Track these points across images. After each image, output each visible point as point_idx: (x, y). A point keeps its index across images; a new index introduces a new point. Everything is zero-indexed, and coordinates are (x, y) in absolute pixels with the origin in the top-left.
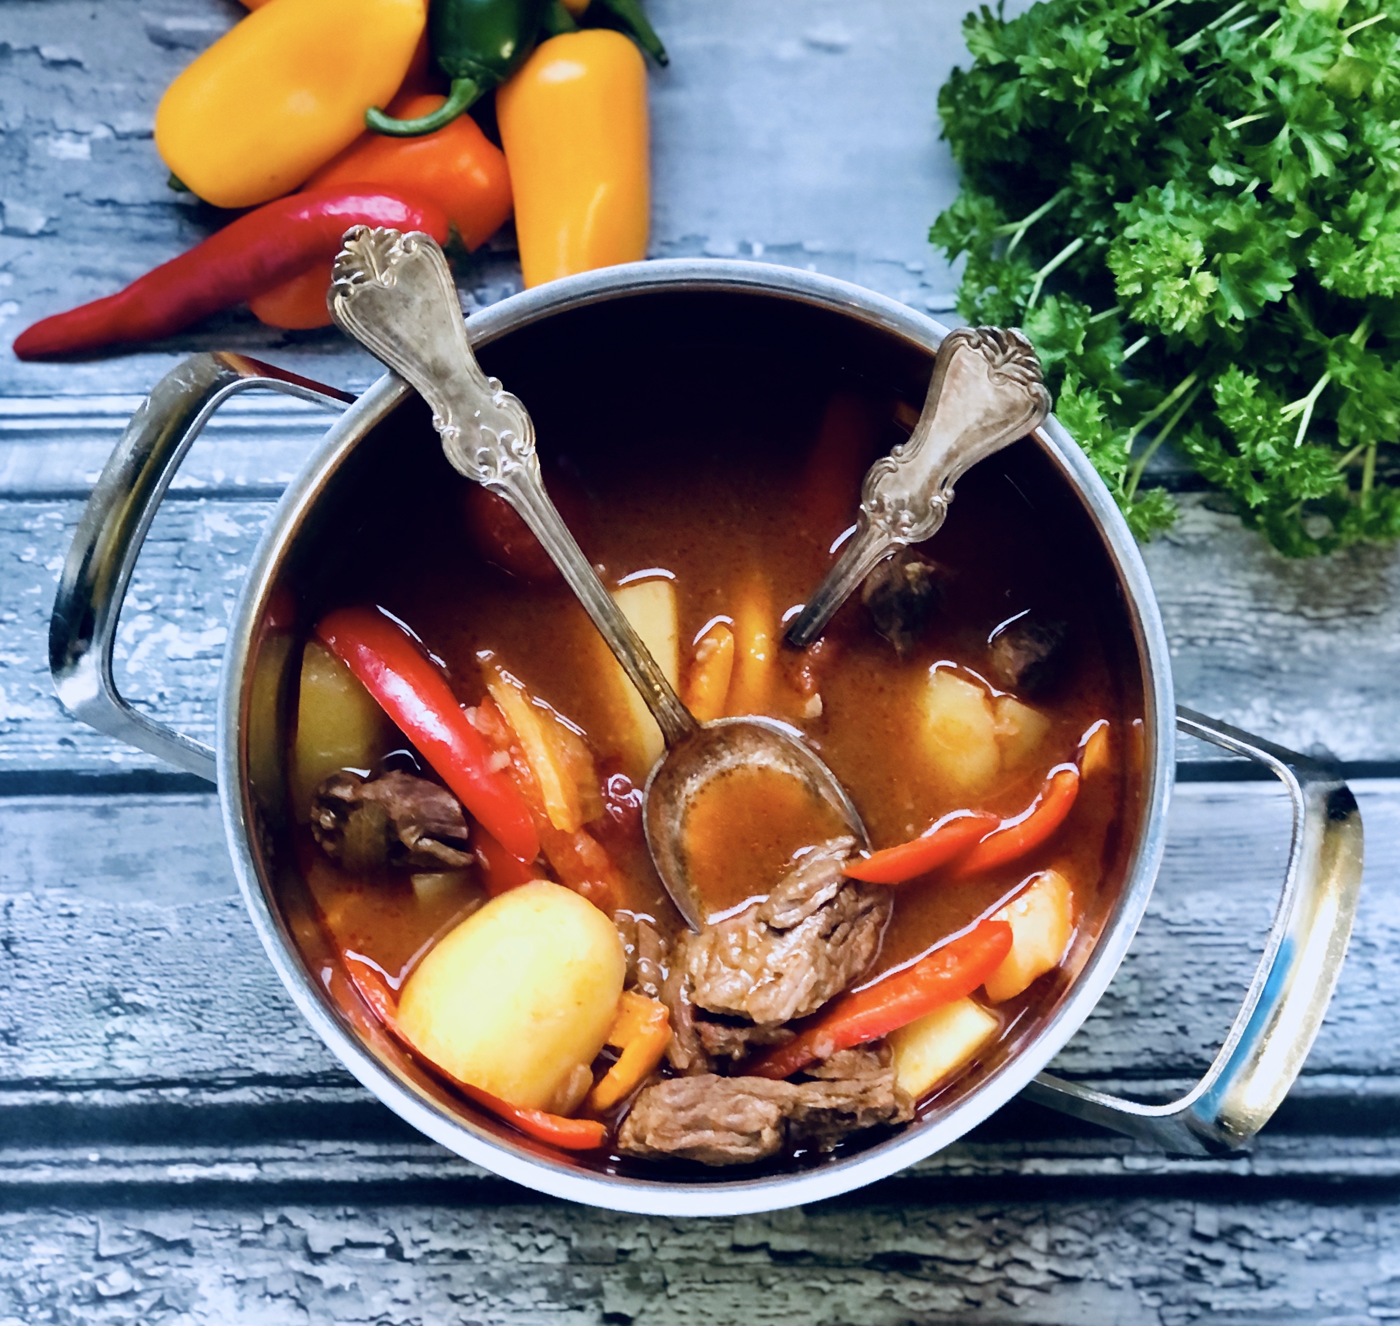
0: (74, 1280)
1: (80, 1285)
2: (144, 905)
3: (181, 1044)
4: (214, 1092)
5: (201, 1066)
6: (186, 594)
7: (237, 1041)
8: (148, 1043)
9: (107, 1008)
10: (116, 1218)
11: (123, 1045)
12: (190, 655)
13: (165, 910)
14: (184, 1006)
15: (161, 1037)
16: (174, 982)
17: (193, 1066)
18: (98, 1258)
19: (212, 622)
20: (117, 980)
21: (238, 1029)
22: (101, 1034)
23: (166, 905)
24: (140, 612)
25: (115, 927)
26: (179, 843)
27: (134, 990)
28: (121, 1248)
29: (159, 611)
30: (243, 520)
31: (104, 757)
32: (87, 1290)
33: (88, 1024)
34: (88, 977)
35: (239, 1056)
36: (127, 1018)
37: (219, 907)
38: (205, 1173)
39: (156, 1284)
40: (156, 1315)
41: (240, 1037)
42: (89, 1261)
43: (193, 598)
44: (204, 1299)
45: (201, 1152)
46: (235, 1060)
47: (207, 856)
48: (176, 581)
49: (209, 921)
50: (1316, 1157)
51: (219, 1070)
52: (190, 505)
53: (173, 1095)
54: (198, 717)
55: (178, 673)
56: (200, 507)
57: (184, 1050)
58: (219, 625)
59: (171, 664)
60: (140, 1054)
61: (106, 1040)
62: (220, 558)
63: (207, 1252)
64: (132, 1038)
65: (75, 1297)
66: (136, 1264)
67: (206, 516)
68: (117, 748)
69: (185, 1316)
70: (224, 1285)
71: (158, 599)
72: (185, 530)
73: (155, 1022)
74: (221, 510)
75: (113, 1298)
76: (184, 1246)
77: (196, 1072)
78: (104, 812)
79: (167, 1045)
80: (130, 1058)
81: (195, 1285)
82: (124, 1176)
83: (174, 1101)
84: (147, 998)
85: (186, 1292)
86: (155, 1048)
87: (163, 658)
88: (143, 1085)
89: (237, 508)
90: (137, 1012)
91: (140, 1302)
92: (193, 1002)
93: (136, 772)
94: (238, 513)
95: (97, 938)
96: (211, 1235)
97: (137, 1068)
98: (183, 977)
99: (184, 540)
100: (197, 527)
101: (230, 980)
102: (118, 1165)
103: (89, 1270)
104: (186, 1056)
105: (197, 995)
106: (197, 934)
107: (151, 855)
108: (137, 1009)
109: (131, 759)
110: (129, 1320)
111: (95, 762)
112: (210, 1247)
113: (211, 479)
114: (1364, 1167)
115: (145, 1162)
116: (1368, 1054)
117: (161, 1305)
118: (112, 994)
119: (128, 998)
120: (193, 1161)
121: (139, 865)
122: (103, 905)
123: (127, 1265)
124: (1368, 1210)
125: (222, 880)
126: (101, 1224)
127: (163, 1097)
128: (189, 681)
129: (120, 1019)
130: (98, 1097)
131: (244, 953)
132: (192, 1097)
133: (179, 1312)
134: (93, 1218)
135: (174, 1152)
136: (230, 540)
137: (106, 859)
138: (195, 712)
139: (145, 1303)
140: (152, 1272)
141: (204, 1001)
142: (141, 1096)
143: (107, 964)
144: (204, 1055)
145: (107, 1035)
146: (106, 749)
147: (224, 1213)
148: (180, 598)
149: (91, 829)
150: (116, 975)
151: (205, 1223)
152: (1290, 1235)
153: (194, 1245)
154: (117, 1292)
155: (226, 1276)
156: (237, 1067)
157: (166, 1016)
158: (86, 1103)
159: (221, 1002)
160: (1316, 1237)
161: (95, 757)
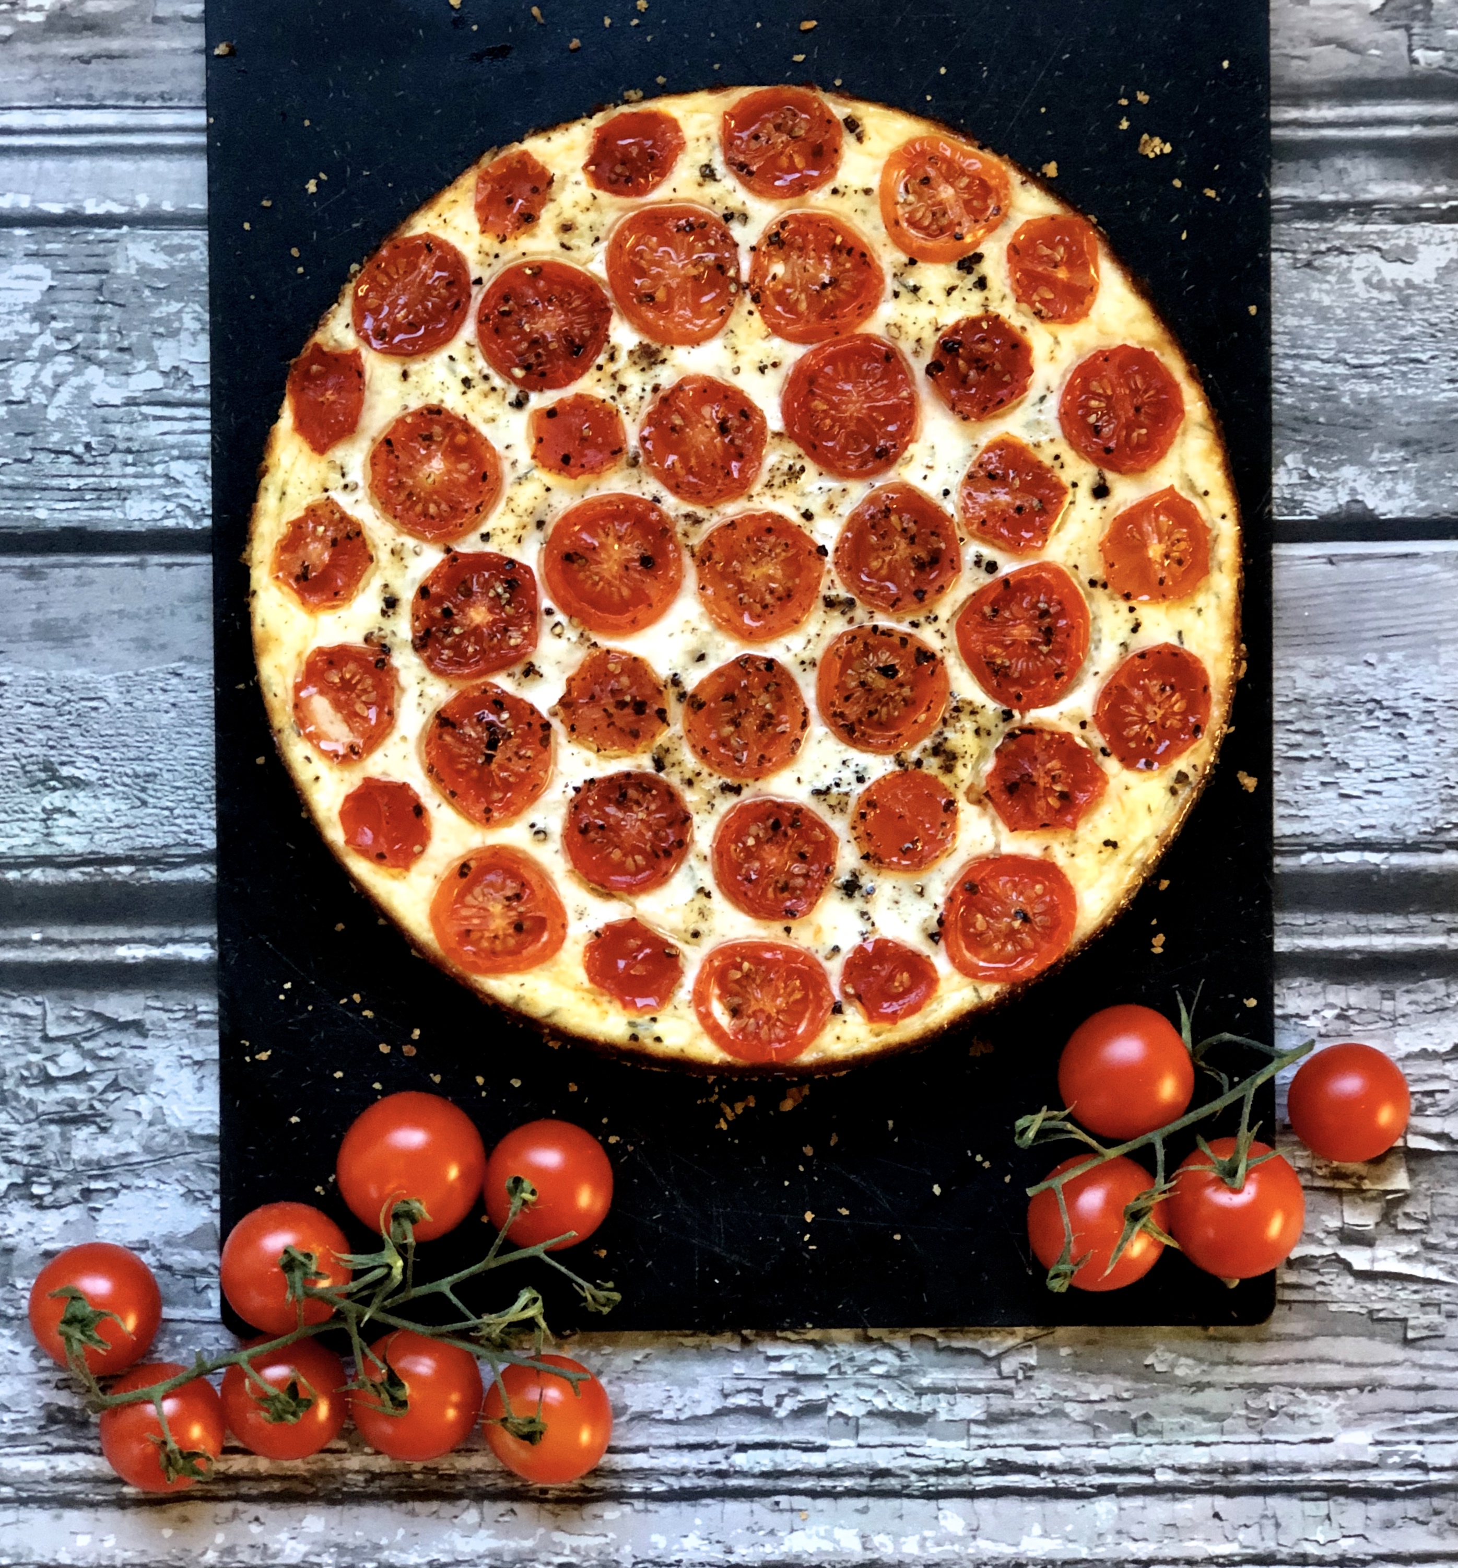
0: (21, 1061)
1: (28, 1066)
2: (79, 673)
3: (124, 820)
4: (163, 871)
5: (148, 842)
6: (109, 332)
7: (186, 817)
8: (89, 819)
9: (43, 782)
10: (62, 998)
11: (64, 820)
12: (118, 402)
13: (102, 679)
14: (125, 779)
15: (103, 812)
16: (114, 755)
17: (139, 842)
18: (46, 1039)
19: (141, 365)
20: (52, 752)
21: (186, 804)
22: (38, 809)
23: (103, 674)
24: (59, 353)
25: (49, 696)
26: (115, 607)
27: (72, 763)
28: (71, 1029)
29: (80, 351)
30: (172, 251)
31: (26, 513)
32: (35, 1071)
33: (24, 799)
34: (20, 749)
35: (188, 832)
36: (66, 792)
37: (160, 675)
38: (156, 952)
39: (110, 1065)
40: (111, 1096)
41: (188, 812)
42: (36, 1043)
43: (118, 337)
44: (160, 1080)
45: (149, 932)
46: (184, 836)
47: (147, 621)
48: (97, 318)
49: (151, 690)
50: (1334, 934)
51: (166, 846)
52: (111, 233)
53: (117, 873)
54: (130, 470)
55: (105, 421)
56: (122, 235)
57: (128, 826)
58: (148, 368)
59: (96, 411)
60: (81, 830)
61: (43, 816)
62: (147, 292)
63: (161, 1033)
64: (72, 814)
65: (23, 1078)
66: (87, 1045)
67: (130, 246)
68: (41, 503)
69: (141, 1097)
70: (181, 1066)
71: (79, 338)
72: (109, 260)
73: (95, 797)
74: (147, 239)
75: (65, 1079)
76: (137, 1027)
77: (143, 849)
78: (30, 573)
79: (110, 821)
80: (70, 834)
81: (151, 1067)
82: (70, 955)
83: (119, 878)
84: (86, 771)
85: (141, 1073)
86: (97, 824)
87: (87, 404)
88: (85, 862)
89: (165, 237)
90: (76, 786)
91: (93, 1083)
92: (137, 776)
93: (64, 529)
94: (166, 243)
95: (28, 708)
96: (165, 1016)
97: (78, 845)
98: (124, 750)
99: (107, 272)
100: (120, 257)
101: (175, 753)
102: (62, 944)
103: (37, 1051)
104: (131, 832)
105: (140, 769)
106: (138, 704)
107: (85, 619)
108: (77, 783)
109: (57, 515)
110: (82, 1101)
111: (17, 519)
112: (164, 1028)
113: (133, 204)
114: (1383, 943)
115: (91, 942)
116: (1393, 828)
117: (114, 1085)
118: (48, 767)
119: (65, 771)
120: (142, 941)
121: (73, 630)
122: (33, 673)
123: (77, 1046)
124: (1386, 987)
125: (163, 647)
126: (47, 1004)
127: (108, 874)
128: (117, 430)
129: (59, 793)
130: (36, 874)
131: (189, 725)
132: (138, 875)
133: (135, 1094)
134: (39, 999)
135: (121, 932)
136: (158, 273)
137: (35, 624)
138: (126, 464)
139: (98, 1085)
140: (104, 1053)
141: (148, 775)
142: (83, 873)
143: (40, 735)
144: (151, 832)
145: (44, 810)
146: (30, 504)
147: (178, 994)
148: (103, 338)
149: (16, 591)
150: (52, 747)
151: (159, 1004)
152: (1302, 1013)
153: (148, 1026)
154: (68, 1073)
155: (183, 1057)
156: (186, 843)
157: (108, 790)
158: (24, 880)
159: (167, 775)
160: (1330, 1014)
161: (17, 513)
